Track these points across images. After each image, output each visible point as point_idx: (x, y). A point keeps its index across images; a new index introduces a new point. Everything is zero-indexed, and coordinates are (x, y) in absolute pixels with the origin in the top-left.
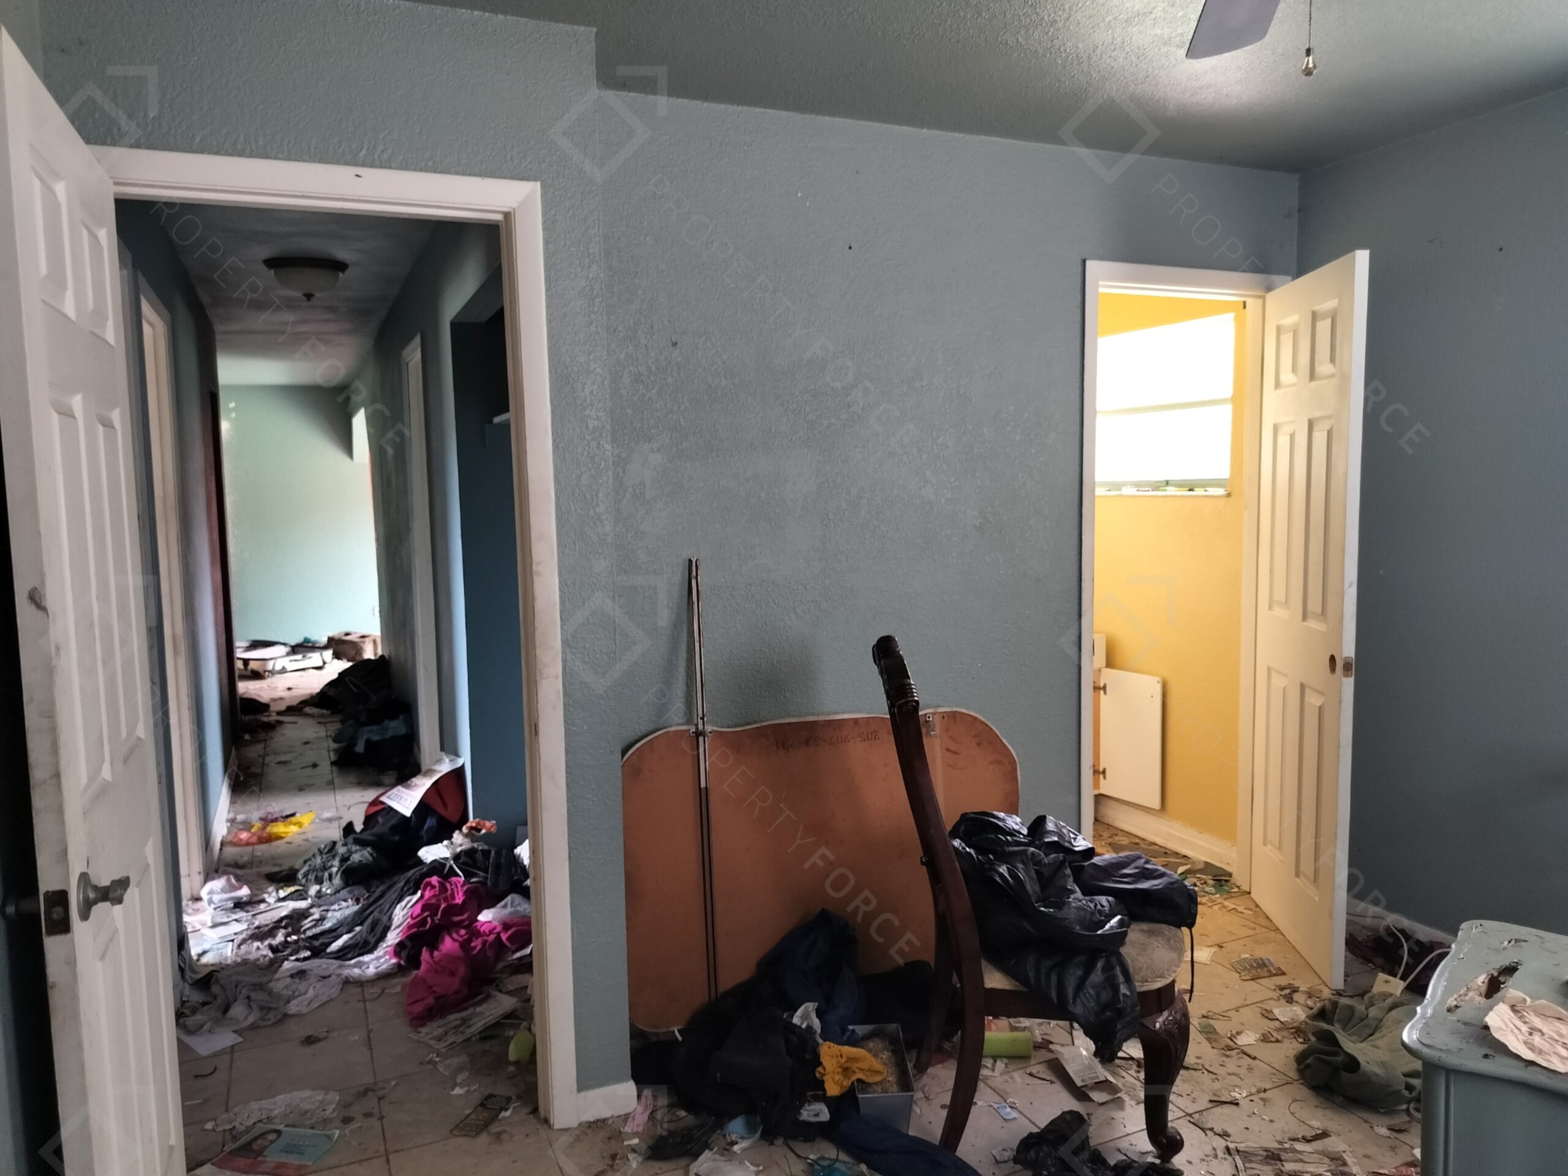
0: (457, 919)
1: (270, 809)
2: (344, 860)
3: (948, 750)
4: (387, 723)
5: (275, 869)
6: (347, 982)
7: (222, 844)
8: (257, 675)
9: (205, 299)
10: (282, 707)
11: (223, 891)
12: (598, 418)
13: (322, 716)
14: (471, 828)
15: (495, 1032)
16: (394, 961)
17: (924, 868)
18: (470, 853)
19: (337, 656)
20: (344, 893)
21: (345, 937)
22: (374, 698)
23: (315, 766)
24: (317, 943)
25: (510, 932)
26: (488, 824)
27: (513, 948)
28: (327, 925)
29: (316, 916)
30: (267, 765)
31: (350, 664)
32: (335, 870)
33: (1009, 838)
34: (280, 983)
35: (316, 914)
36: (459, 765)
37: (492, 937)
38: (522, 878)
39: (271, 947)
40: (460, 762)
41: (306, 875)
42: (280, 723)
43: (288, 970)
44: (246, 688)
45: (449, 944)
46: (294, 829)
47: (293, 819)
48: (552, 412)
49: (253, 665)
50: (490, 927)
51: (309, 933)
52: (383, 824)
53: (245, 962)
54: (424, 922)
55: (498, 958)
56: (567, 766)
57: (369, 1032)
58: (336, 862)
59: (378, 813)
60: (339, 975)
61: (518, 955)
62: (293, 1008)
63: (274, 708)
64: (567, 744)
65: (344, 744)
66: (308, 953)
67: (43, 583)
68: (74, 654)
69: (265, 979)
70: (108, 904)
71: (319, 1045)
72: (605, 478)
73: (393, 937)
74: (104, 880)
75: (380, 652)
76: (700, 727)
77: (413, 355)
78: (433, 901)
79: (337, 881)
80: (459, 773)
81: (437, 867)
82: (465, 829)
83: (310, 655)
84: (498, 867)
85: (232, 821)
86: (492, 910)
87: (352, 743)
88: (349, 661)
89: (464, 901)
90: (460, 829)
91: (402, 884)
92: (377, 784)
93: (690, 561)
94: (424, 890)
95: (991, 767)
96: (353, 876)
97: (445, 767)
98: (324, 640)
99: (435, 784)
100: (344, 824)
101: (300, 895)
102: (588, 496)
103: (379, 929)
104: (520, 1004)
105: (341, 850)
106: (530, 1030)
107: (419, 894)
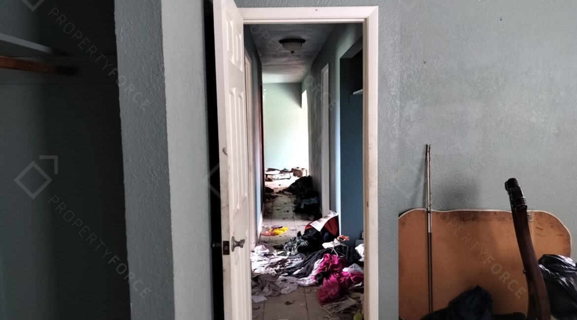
0: (335, 269)
1: (274, 225)
2: (298, 244)
3: (537, 228)
4: (311, 199)
5: (276, 245)
6: (299, 286)
7: (260, 234)
8: (270, 180)
9: (260, 55)
10: (278, 191)
11: (261, 250)
12: (395, 91)
13: (290, 195)
14: (340, 238)
15: (349, 311)
16: (314, 281)
17: (524, 275)
18: (340, 247)
19: (295, 175)
20: (298, 255)
21: (299, 271)
22: (307, 190)
23: (288, 211)
24: (290, 271)
25: (354, 277)
26: (346, 237)
27: (355, 282)
28: (293, 265)
29: (289, 262)
30: (273, 210)
31: (299, 178)
32: (295, 247)
33: (566, 267)
34: (279, 282)
35: (289, 261)
36: (337, 215)
37: (347, 278)
38: (358, 258)
39: (276, 270)
40: (336, 215)
41: (286, 248)
42: (277, 196)
43: (281, 279)
44: (267, 184)
45: (333, 278)
46: (282, 232)
47: (281, 229)
48: (378, 90)
49: (269, 176)
50: (347, 274)
51: (287, 267)
52: (311, 233)
53: (268, 274)
54: (324, 269)
55: (350, 285)
56: (379, 219)
57: (307, 304)
58: (296, 245)
59: (310, 229)
60: (297, 283)
61: (356, 285)
62: (283, 291)
63: (275, 191)
64: (379, 211)
65: (297, 205)
66: (287, 274)
67: (226, 146)
68: (232, 169)
69: (274, 281)
70: (239, 247)
71: (291, 305)
72: (396, 114)
73: (314, 273)
74: (238, 240)
75: (308, 175)
76: (429, 210)
77: (326, 71)
78: (328, 262)
79: (296, 251)
80: (336, 218)
81: (329, 250)
82: (338, 238)
83: (286, 174)
84: (349, 253)
85: (263, 227)
86: (348, 268)
87: (300, 205)
88: (298, 177)
89: (338, 264)
90: (336, 238)
91: (317, 255)
92: (308, 220)
93: (427, 145)
94: (324, 258)
95: (558, 237)
96: (301, 250)
97: (332, 215)
98: (290, 170)
99: (328, 221)
100: (298, 232)
101: (284, 254)
102: (390, 121)
103: (310, 269)
104: (357, 303)
105: (298, 240)
106: (361, 312)
107: (323, 259)
